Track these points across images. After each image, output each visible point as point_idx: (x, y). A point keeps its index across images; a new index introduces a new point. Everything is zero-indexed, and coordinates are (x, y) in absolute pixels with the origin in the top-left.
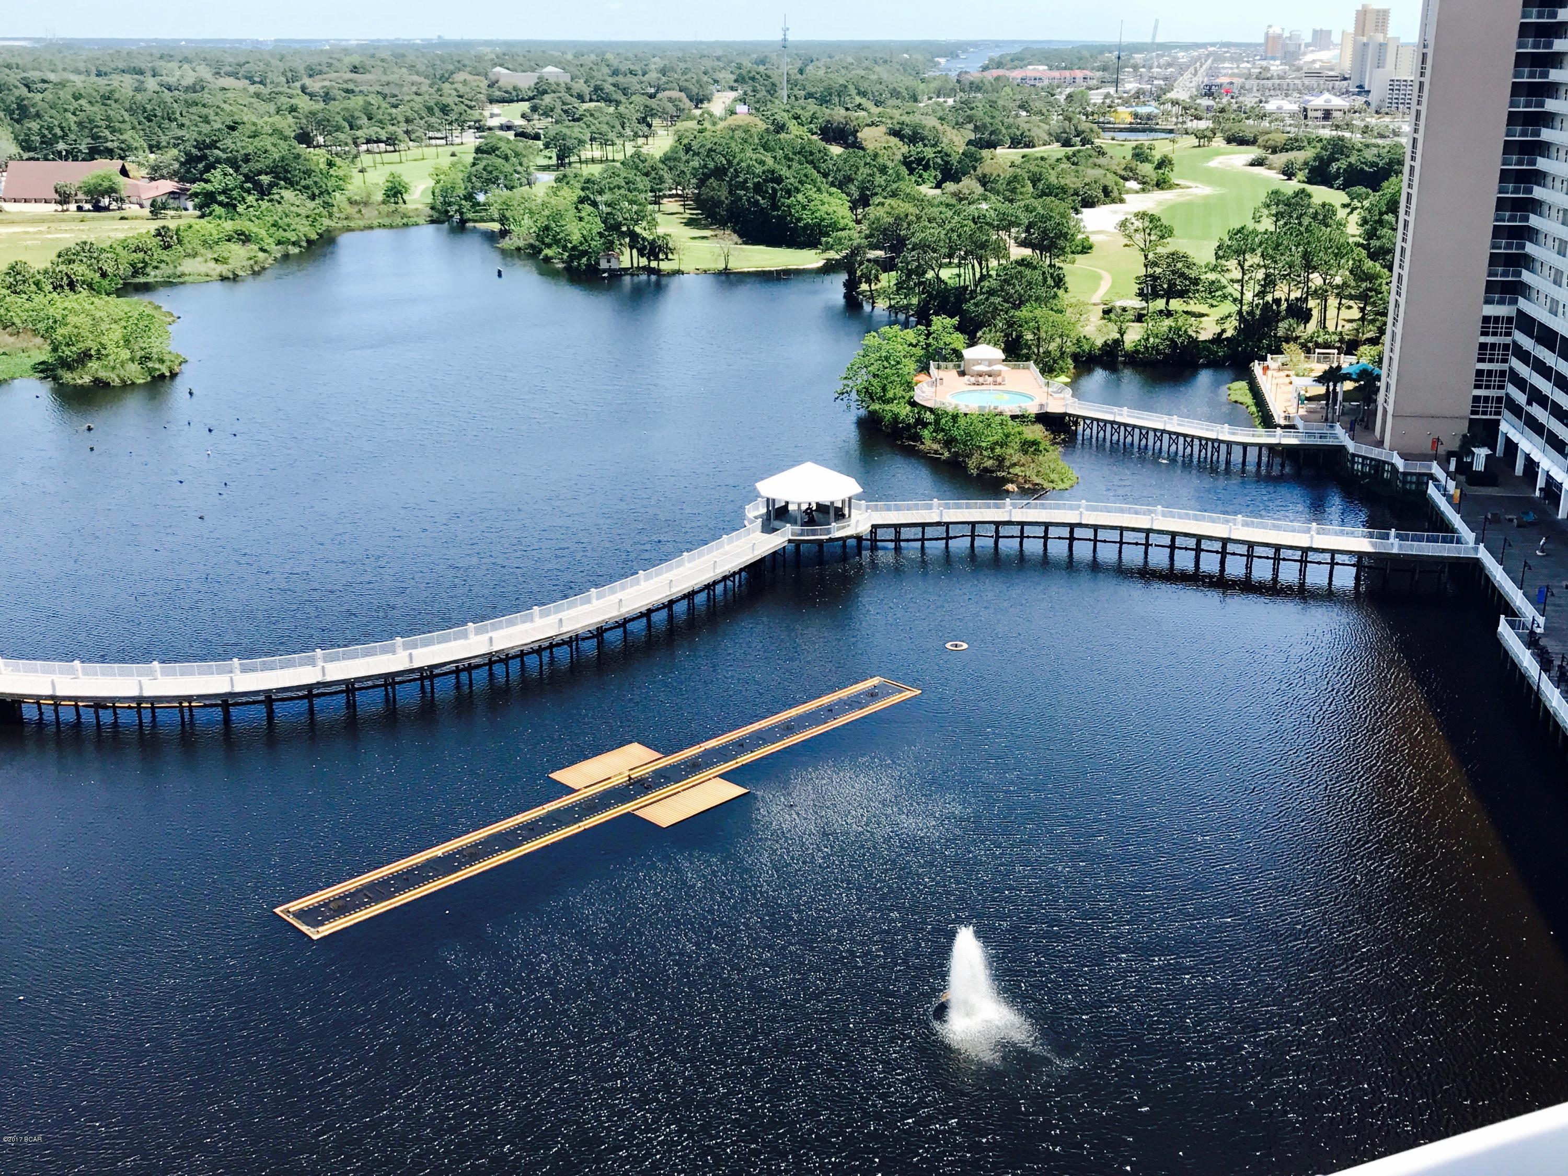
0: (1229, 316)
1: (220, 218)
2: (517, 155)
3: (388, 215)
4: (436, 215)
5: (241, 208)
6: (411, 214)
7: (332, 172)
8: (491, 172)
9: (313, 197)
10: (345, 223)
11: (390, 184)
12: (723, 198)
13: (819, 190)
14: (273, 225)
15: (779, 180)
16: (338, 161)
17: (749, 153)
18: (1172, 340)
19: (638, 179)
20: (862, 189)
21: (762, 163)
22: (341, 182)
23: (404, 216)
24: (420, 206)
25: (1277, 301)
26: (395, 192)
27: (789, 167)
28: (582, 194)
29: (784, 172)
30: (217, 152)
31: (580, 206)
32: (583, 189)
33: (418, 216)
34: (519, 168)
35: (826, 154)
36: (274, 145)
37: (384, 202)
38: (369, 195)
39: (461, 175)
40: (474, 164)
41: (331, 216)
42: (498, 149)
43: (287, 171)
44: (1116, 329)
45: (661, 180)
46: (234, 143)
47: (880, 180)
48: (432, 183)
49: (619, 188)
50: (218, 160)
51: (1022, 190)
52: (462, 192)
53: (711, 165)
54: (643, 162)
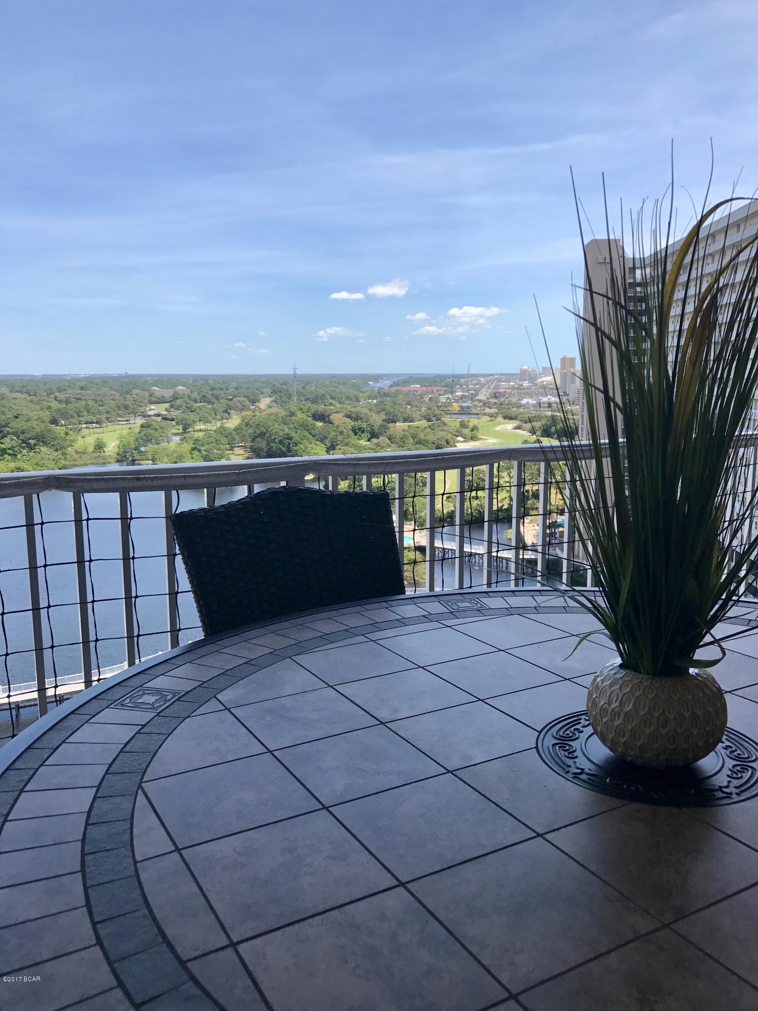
0: (505, 498)
1: (8, 461)
2: (161, 428)
3: (96, 458)
4: (119, 457)
5: (19, 456)
6: (107, 458)
7: (67, 438)
8: (148, 437)
9: (57, 450)
10: (73, 463)
11: (97, 443)
12: (264, 447)
13: (310, 443)
14: (36, 464)
15: (291, 439)
16: (71, 433)
17: (276, 426)
18: (479, 511)
19: (222, 439)
20: (332, 442)
21: (283, 430)
22: (72, 443)
23: (104, 458)
24: (112, 454)
25: (528, 491)
26: (99, 447)
27: (296, 432)
28: (193, 446)
29: (294, 435)
30: (8, 429)
31: (192, 452)
32: (194, 444)
33: (111, 458)
34: (162, 434)
35: (315, 427)
36: (38, 425)
37: (93, 452)
38: (86, 449)
39: (133, 438)
40: (140, 433)
41: (65, 459)
42: (152, 425)
43: (43, 438)
44: (452, 505)
45: (234, 439)
46: (17, 425)
47: (340, 438)
48: (118, 442)
49: (212, 443)
50: (9, 433)
51: (408, 442)
52: (133, 446)
53: (258, 432)
54: (225, 430)
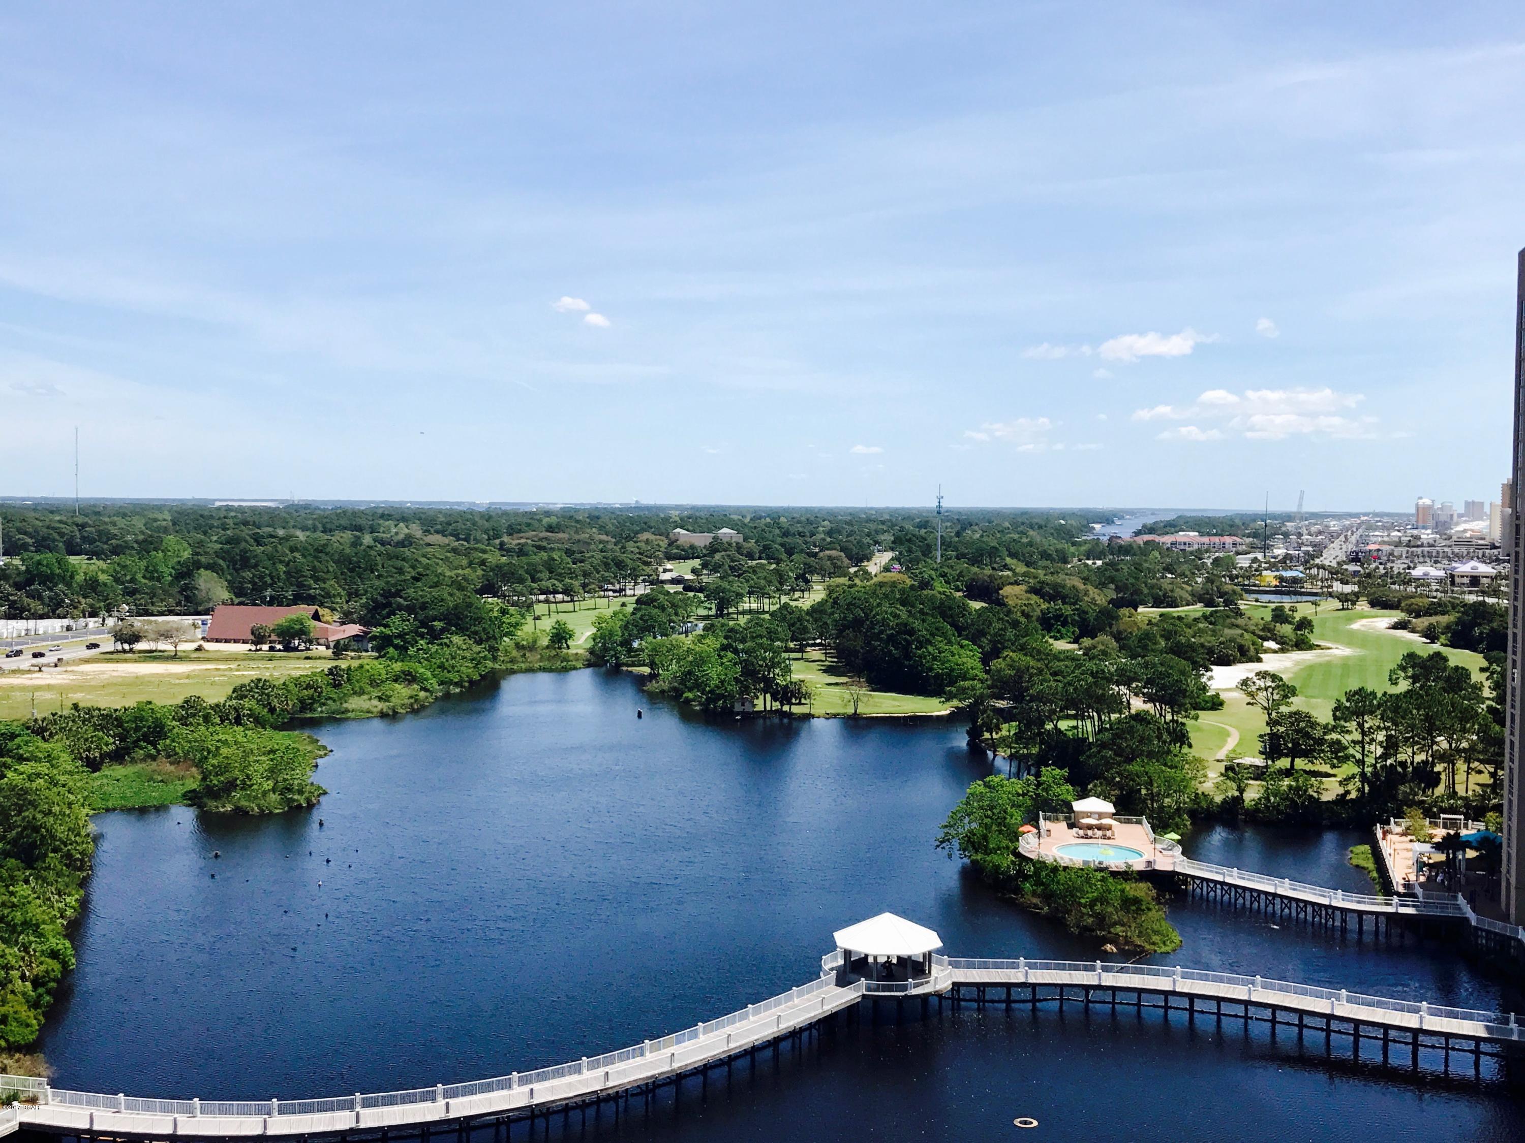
0: (1353, 776)
1: (391, 659)
2: (674, 605)
3: (550, 658)
4: (593, 659)
5: (411, 651)
6: (571, 658)
7: (504, 619)
8: (646, 621)
9: (479, 642)
10: (509, 666)
11: (555, 631)
12: (858, 648)
13: (950, 643)
14: (439, 667)
15: (912, 632)
16: (512, 609)
17: (886, 607)
18: (1292, 800)
19: (780, 629)
20: (994, 643)
21: (896, 616)
22: (512, 629)
23: (565, 659)
24: (580, 651)
25: (1403, 764)
26: (561, 636)
27: (924, 621)
28: (725, 642)
29: (917, 624)
30: (398, 599)
31: (722, 653)
32: (726, 637)
33: (577, 660)
34: (674, 618)
35: (964, 609)
36: (451, 595)
37: (547, 647)
38: (535, 642)
39: (619, 624)
40: (633, 614)
41: (495, 659)
42: (656, 600)
43: (459, 618)
44: (1234, 786)
45: (805, 630)
46: (420, 592)
47: (1010, 633)
48: (594, 630)
49: (761, 637)
50: (400, 608)
51: (1154, 647)
52: (619, 639)
53: (850, 617)
54: (790, 614)
